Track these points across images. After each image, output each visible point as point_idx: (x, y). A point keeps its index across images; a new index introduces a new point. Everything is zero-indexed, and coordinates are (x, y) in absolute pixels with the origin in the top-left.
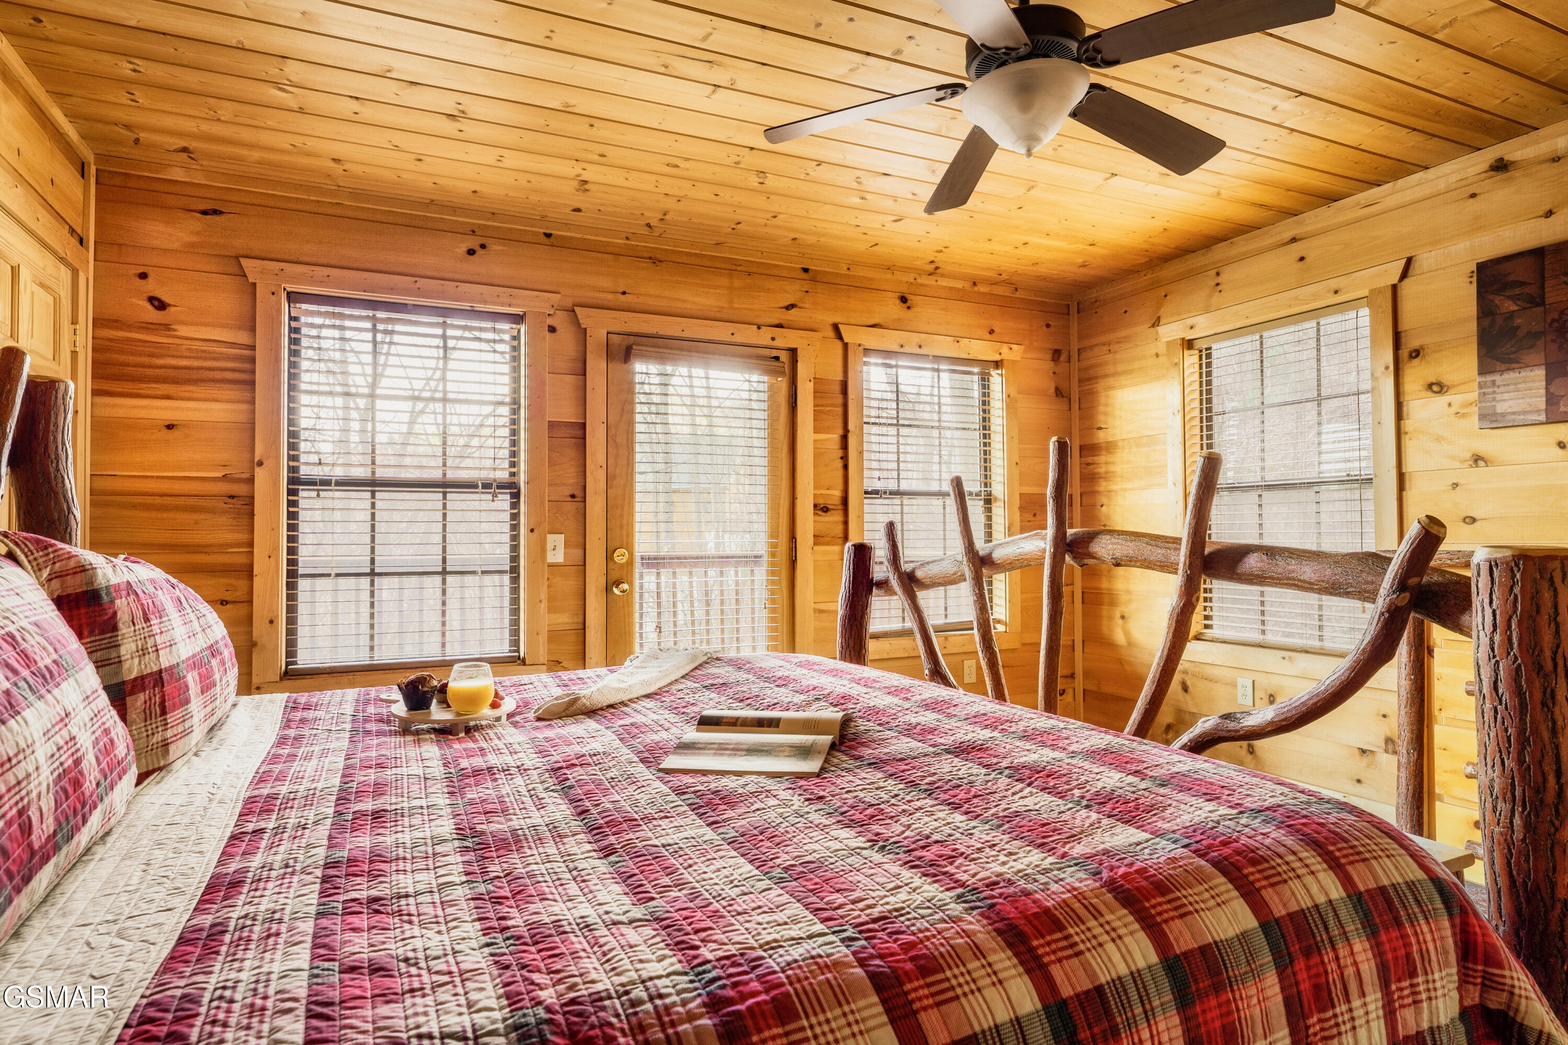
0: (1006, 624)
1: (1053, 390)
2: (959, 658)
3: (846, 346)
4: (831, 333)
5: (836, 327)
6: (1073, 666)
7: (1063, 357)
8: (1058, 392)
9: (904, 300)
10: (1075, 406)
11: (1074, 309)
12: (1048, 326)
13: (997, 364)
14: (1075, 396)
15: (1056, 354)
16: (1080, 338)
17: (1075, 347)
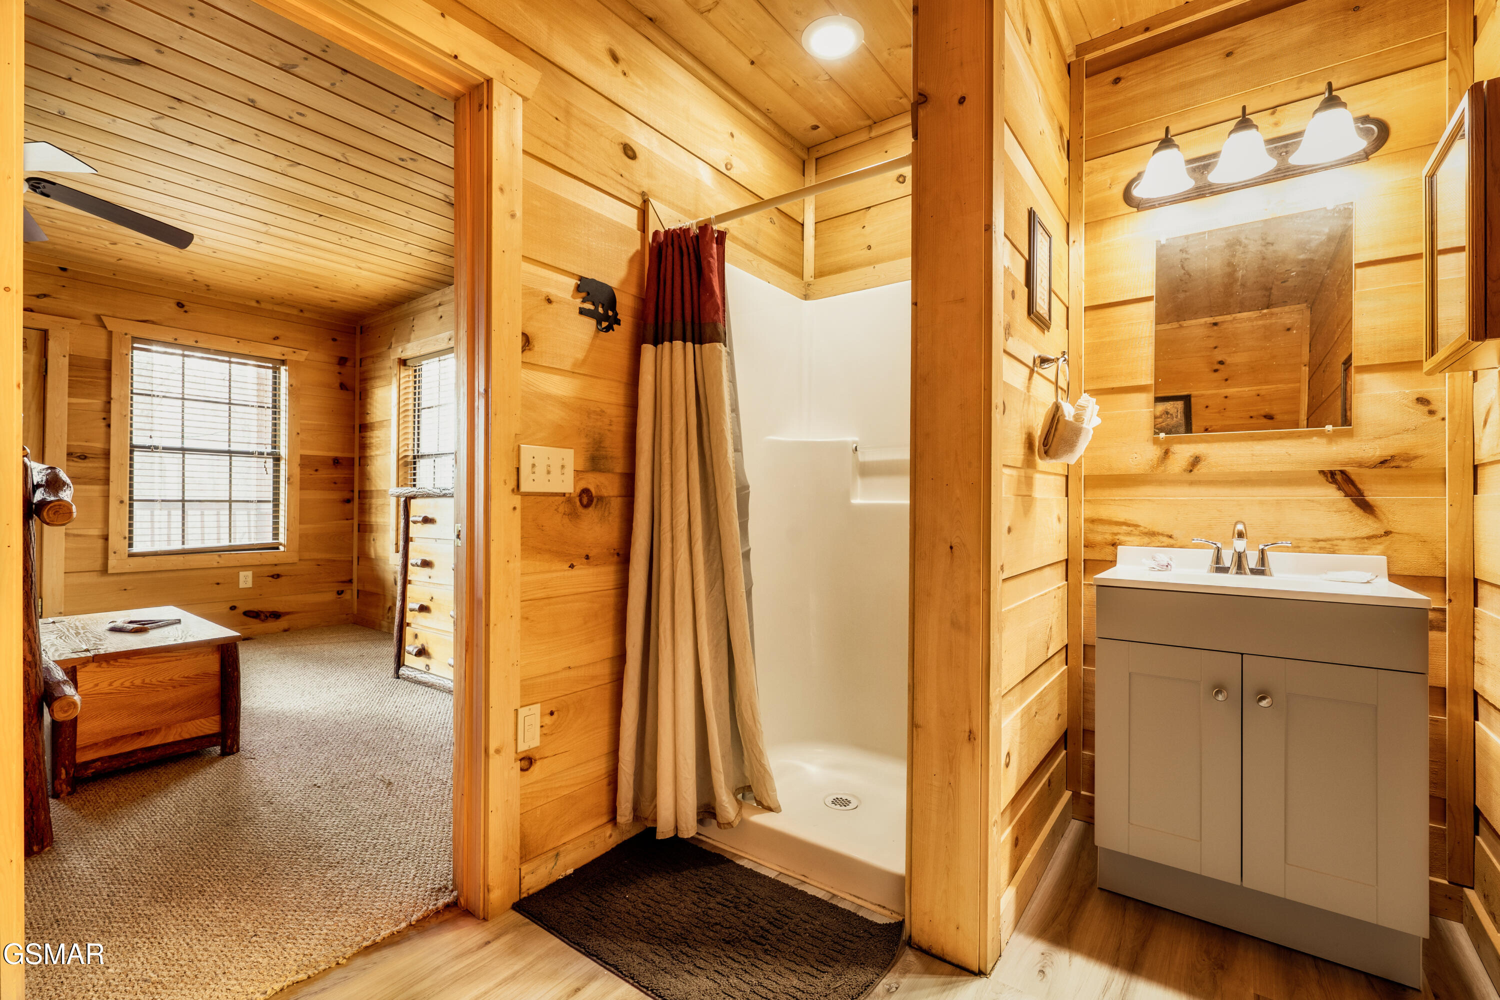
0: (284, 546)
1: (337, 385)
2: (236, 570)
3: (110, 333)
4: (94, 322)
5: (99, 318)
6: (352, 575)
7: (349, 364)
8: (343, 386)
9: (180, 305)
10: (357, 397)
11: (358, 331)
12: (334, 340)
13: (283, 362)
14: (357, 391)
15: (342, 361)
16: (362, 351)
17: (358, 357)
